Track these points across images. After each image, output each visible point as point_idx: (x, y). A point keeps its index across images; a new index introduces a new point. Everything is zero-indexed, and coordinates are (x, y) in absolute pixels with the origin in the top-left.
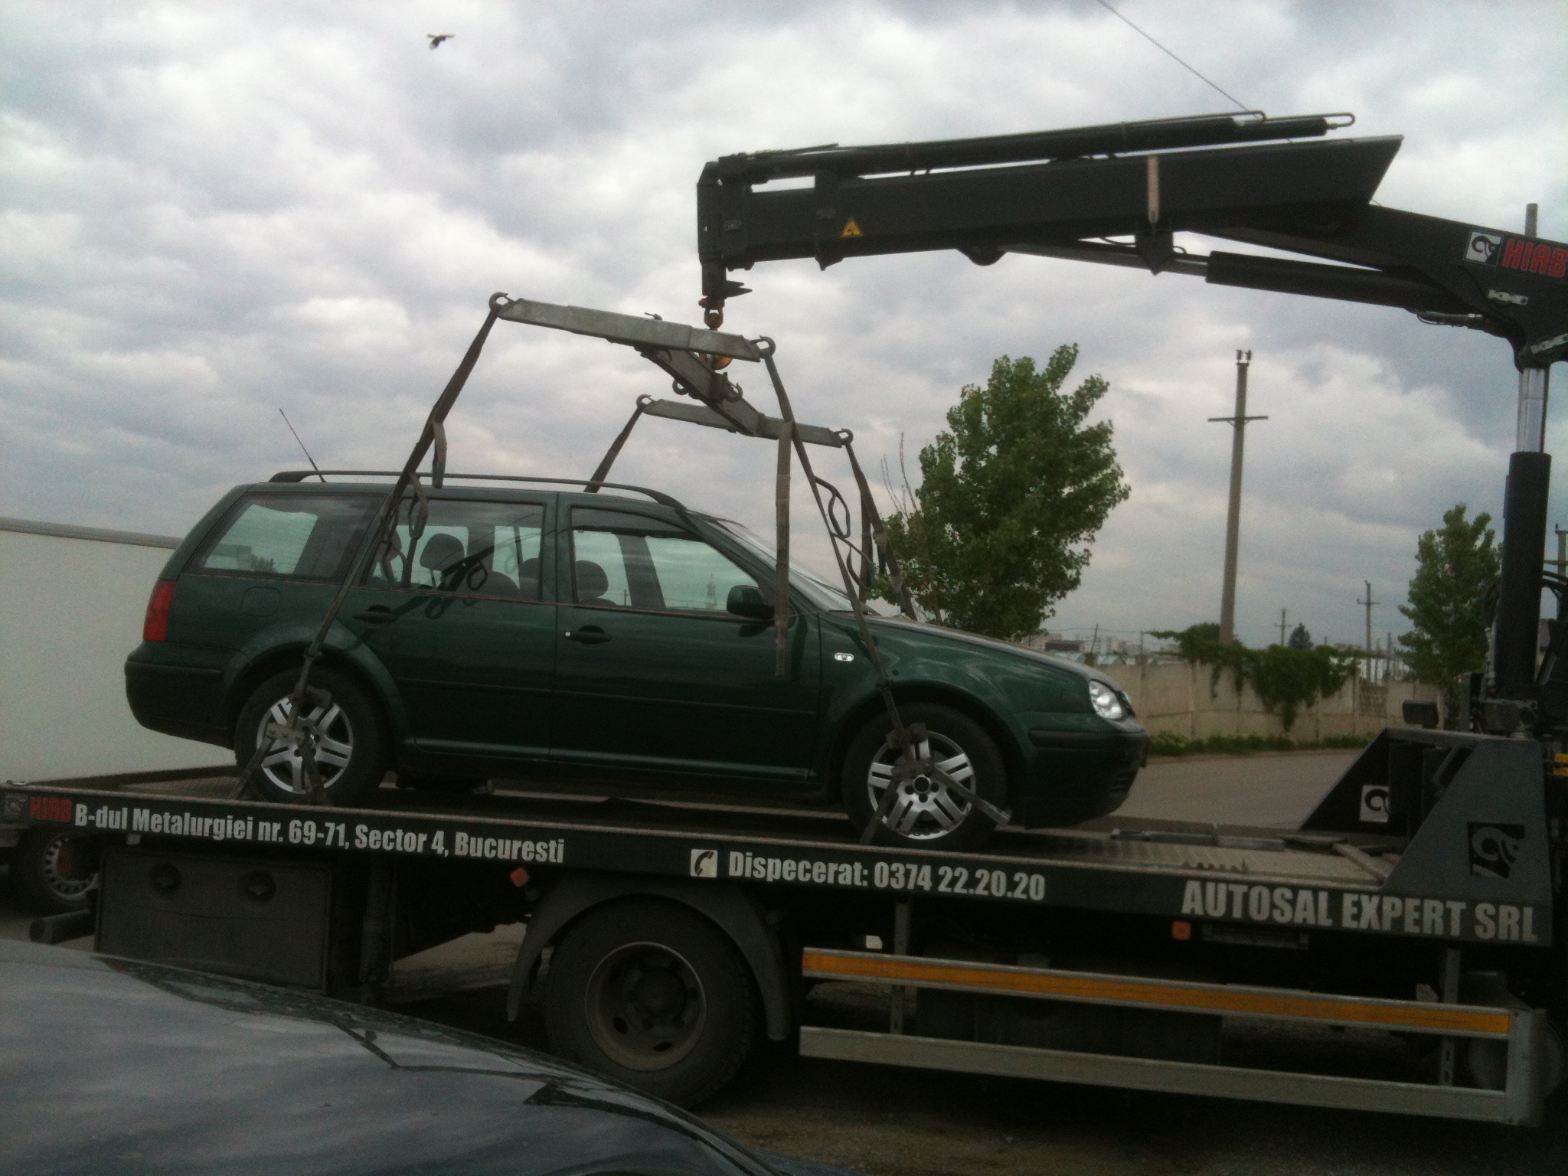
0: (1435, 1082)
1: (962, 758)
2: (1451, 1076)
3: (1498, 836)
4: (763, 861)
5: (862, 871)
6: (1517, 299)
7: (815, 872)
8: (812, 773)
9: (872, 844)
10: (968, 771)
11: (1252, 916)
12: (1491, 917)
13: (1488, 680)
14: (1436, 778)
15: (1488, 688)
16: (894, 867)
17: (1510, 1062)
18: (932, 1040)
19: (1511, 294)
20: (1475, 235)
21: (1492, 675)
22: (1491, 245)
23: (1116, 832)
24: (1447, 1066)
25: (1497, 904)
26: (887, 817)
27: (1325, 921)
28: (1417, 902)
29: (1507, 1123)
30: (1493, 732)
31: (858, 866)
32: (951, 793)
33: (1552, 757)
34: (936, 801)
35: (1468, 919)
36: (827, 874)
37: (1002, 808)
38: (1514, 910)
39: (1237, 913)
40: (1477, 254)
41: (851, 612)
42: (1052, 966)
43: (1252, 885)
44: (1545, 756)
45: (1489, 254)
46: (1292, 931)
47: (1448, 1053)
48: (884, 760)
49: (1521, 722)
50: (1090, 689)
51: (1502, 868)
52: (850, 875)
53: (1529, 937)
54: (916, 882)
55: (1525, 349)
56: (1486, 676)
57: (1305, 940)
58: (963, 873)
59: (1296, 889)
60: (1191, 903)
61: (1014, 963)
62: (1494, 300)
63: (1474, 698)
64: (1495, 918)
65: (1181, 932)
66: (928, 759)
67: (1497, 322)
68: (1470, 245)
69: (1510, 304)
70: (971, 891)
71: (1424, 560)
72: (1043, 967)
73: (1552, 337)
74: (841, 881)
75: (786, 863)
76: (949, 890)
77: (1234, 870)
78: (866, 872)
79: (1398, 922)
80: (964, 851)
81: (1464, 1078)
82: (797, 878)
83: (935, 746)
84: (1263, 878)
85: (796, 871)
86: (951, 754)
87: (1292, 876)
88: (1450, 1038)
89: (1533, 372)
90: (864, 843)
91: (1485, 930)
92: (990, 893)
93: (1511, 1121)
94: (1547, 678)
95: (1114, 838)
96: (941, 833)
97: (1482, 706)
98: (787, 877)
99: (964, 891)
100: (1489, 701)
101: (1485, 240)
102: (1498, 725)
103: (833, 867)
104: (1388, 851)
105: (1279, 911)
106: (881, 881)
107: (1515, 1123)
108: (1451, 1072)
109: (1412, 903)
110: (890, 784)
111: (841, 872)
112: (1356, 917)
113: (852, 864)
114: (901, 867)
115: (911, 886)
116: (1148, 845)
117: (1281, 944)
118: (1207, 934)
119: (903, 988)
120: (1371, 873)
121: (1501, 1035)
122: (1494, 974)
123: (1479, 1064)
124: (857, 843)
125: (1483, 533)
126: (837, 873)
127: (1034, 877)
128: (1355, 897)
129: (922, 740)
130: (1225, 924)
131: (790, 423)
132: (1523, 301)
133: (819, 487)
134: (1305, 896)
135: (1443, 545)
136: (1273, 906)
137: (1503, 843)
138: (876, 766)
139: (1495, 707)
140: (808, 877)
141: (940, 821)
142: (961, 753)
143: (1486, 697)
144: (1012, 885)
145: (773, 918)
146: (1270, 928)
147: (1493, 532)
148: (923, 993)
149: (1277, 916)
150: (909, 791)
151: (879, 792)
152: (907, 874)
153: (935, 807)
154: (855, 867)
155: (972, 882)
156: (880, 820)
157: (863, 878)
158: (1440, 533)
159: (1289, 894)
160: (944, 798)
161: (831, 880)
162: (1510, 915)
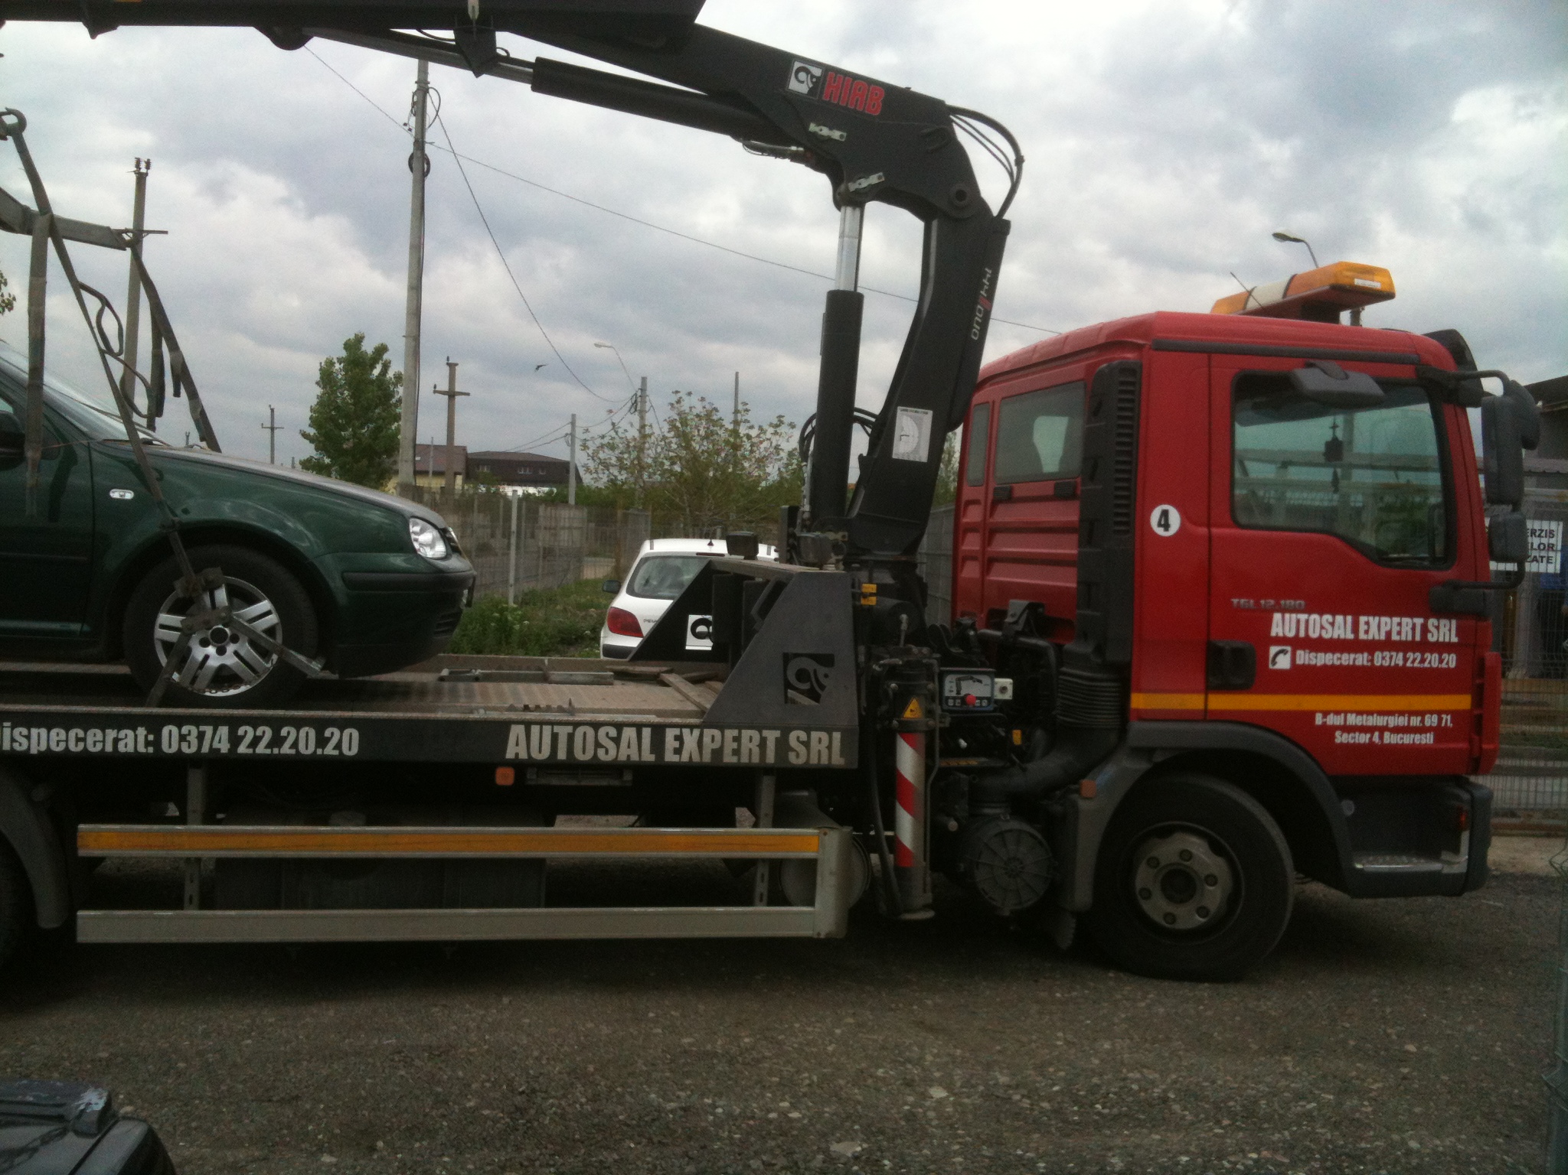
0: (750, 903)
1: (265, 605)
2: (765, 898)
3: (810, 665)
4: (25, 731)
5: (146, 737)
6: (836, 135)
7: (90, 740)
8: (86, 628)
9: (160, 706)
10: (273, 619)
11: (576, 756)
12: (802, 743)
13: (804, 512)
14: (754, 611)
15: (803, 520)
16: (185, 730)
17: (819, 879)
18: (233, 913)
19: (831, 129)
20: (797, 65)
21: (807, 508)
22: (813, 76)
23: (445, 672)
24: (761, 887)
25: (808, 730)
26: (179, 672)
27: (648, 757)
28: (735, 733)
29: (816, 936)
30: (807, 564)
31: (141, 731)
32: (253, 644)
33: (860, 587)
34: (236, 654)
35: (782, 745)
36: (104, 741)
37: (312, 657)
38: (824, 736)
39: (562, 755)
40: (799, 85)
41: (126, 441)
42: (369, 823)
43: (576, 725)
44: (853, 586)
45: (811, 85)
46: (616, 768)
47: (763, 875)
48: (172, 611)
49: (832, 555)
50: (411, 526)
51: (814, 695)
52: (132, 741)
53: (838, 760)
54: (211, 745)
55: (842, 187)
56: (802, 509)
57: (628, 777)
58: (267, 732)
59: (619, 726)
60: (515, 748)
61: (326, 824)
62: (814, 134)
63: (791, 529)
64: (807, 744)
65: (504, 777)
66: (225, 607)
67: (817, 157)
68: (793, 74)
69: (829, 139)
70: (276, 751)
71: (324, 388)
72: (358, 825)
73: (866, 176)
74: (121, 748)
75: (54, 732)
76: (250, 751)
77: (560, 709)
78: (151, 737)
79: (717, 753)
80: (268, 708)
81: (777, 897)
82: (67, 748)
83: (232, 592)
84: (588, 717)
85: (67, 741)
86: (252, 600)
87: (617, 711)
88: (764, 860)
89: (849, 210)
90: (149, 705)
91: (798, 756)
92: (298, 751)
93: (819, 934)
94: (856, 511)
95: (442, 679)
96: (243, 689)
97: (798, 539)
98: (54, 748)
99: (268, 751)
100: (805, 534)
101: (808, 72)
102: (811, 558)
103: (111, 734)
104: (711, 679)
105: (603, 750)
106: (170, 746)
107: (822, 936)
108: (766, 893)
109: (730, 733)
110: (180, 638)
111: (121, 739)
112: (678, 751)
113: (134, 729)
114: (194, 730)
115: (205, 749)
116: (476, 685)
117: (604, 782)
118: (532, 777)
119: (198, 860)
120: (694, 703)
121: (809, 855)
122: (806, 794)
123: (791, 883)
124: (142, 705)
125: (381, 362)
126: (116, 741)
127: (347, 732)
128: (677, 731)
129: (219, 587)
130: (551, 766)
131: (47, 216)
132: (841, 136)
133: (85, 295)
134: (629, 733)
135: (343, 373)
136: (598, 745)
137: (815, 671)
138: (164, 618)
139: (809, 541)
140: (81, 746)
141: (242, 675)
142: (265, 599)
143: (802, 531)
144: (322, 742)
145: (40, 793)
146: (596, 767)
147: (390, 362)
148: (221, 862)
149: (602, 755)
150: (204, 643)
151: (168, 646)
152: (201, 736)
153: (236, 659)
154: (137, 732)
155: (277, 741)
156: (170, 678)
157: (147, 744)
158: (340, 361)
159: (613, 732)
160: (245, 649)
161: (109, 748)
162: (820, 740)
